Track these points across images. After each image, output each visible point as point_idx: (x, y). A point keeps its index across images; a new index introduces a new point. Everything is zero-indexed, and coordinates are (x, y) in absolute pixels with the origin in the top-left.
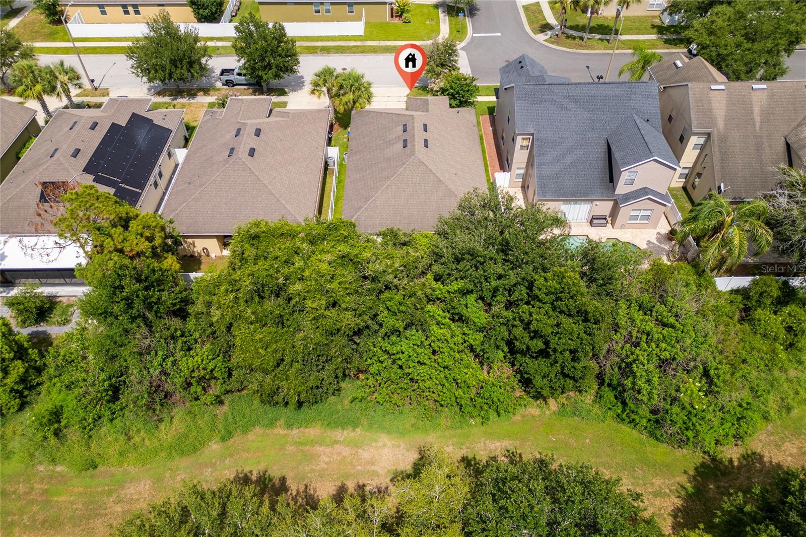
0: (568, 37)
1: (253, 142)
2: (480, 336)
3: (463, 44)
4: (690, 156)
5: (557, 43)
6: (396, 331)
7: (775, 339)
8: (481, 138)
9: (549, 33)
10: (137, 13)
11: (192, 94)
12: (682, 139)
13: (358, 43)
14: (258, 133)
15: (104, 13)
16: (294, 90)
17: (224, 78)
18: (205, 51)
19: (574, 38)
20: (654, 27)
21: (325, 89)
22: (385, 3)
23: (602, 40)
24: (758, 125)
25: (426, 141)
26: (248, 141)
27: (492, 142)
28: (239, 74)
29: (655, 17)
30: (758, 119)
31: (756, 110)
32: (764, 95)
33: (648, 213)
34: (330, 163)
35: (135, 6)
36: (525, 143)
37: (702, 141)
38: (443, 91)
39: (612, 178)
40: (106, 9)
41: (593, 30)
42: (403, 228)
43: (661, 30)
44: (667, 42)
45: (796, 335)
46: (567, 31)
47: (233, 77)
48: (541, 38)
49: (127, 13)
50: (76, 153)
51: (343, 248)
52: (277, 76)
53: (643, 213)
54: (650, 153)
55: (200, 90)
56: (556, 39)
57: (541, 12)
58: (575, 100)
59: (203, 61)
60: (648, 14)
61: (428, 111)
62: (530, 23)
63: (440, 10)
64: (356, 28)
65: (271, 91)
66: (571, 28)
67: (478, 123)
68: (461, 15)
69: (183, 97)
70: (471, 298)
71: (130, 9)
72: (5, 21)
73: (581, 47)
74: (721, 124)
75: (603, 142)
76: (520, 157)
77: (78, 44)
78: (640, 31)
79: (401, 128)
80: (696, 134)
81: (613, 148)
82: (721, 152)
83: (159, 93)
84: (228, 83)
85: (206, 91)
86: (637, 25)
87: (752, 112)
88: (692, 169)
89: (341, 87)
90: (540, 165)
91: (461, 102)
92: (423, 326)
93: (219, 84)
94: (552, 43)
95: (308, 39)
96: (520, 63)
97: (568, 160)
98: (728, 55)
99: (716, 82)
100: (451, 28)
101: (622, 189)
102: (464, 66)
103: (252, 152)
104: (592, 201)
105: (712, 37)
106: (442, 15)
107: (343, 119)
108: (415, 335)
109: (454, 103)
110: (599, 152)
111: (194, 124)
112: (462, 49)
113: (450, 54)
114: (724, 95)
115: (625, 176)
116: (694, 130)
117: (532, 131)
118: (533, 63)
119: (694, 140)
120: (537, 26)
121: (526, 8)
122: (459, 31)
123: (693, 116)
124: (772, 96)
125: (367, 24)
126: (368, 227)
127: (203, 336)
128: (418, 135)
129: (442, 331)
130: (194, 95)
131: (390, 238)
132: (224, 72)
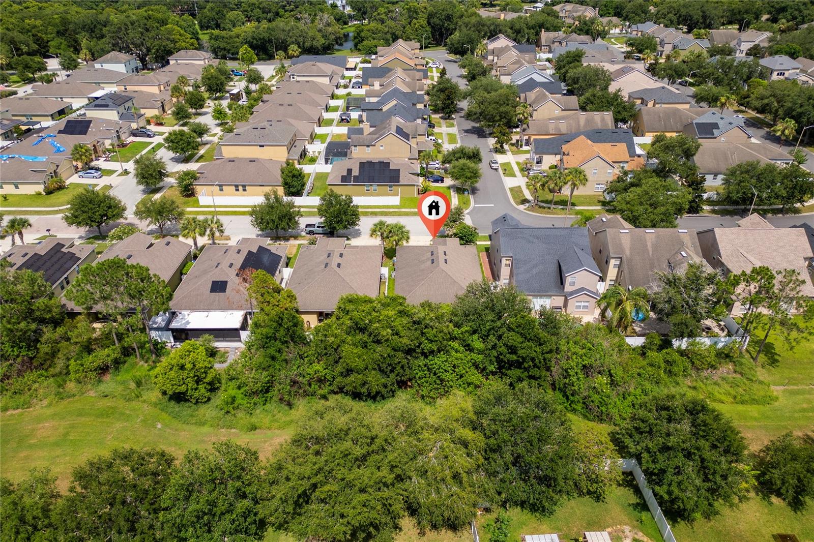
0: (540, 207)
1: (339, 260)
2: (481, 357)
3: (467, 211)
4: (612, 273)
5: (533, 211)
6: (432, 352)
7: (659, 367)
8: (481, 264)
9: (527, 205)
10: (245, 190)
11: (286, 239)
12: (607, 262)
13: (396, 210)
14: (341, 255)
15: (221, 190)
16: (354, 237)
17: (309, 229)
18: (299, 214)
19: (544, 208)
20: (599, 201)
21: (379, 233)
22: (414, 185)
23: (563, 209)
24: (651, 253)
25: (446, 260)
26: (336, 259)
27: (488, 267)
28: (318, 227)
29: (599, 196)
30: (650, 249)
31: (649, 245)
32: (653, 236)
33: (586, 304)
34: (383, 278)
35: (244, 186)
36: (508, 263)
37: (618, 262)
38: (455, 235)
39: (562, 283)
40: (224, 187)
41: (556, 203)
42: (434, 301)
43: (604, 203)
44: (608, 211)
45: (671, 365)
46: (539, 203)
47: (315, 229)
48: (522, 207)
49: (237, 190)
50: (231, 265)
51: (401, 308)
52: (345, 227)
53: (583, 304)
54: (582, 266)
55: (291, 237)
56: (532, 208)
57: (522, 192)
58: (538, 238)
59: (297, 219)
60: (596, 193)
61: (446, 245)
62: (514, 198)
63: (451, 190)
64: (395, 200)
65: (338, 236)
66: (542, 202)
67: (479, 256)
68: (466, 193)
69: (280, 240)
70: (475, 337)
71: (240, 188)
72: (151, 195)
73: (548, 213)
74: (628, 252)
75: (556, 262)
76: (505, 272)
77: (217, 209)
78: (589, 204)
79: (430, 253)
80: (613, 258)
81: (561, 264)
82: (628, 268)
83: (264, 237)
84: (310, 233)
85: (295, 237)
86: (588, 200)
87: (647, 246)
88: (616, 281)
89: (390, 232)
90: (517, 274)
91: (467, 242)
92: (448, 352)
93: (303, 234)
94: (529, 210)
95: (362, 207)
96: (504, 218)
97: (534, 271)
98: (639, 216)
99: (624, 228)
100: (459, 201)
101: (568, 288)
102: (468, 221)
103: (339, 266)
104: (551, 296)
105: (628, 206)
106: (452, 193)
107: (390, 254)
108: (443, 357)
109: (462, 242)
110: (554, 267)
111: (291, 256)
112: (468, 214)
113: (459, 215)
114: (628, 235)
115: (568, 280)
116: (612, 255)
117: (511, 255)
118: (512, 218)
119: (613, 262)
120: (519, 200)
121: (511, 189)
122: (466, 203)
123: (610, 248)
124: (658, 237)
125: (401, 198)
126: (414, 300)
127: (319, 357)
128: (442, 258)
129: (458, 355)
130: (288, 240)
131: (426, 305)
132: (308, 226)
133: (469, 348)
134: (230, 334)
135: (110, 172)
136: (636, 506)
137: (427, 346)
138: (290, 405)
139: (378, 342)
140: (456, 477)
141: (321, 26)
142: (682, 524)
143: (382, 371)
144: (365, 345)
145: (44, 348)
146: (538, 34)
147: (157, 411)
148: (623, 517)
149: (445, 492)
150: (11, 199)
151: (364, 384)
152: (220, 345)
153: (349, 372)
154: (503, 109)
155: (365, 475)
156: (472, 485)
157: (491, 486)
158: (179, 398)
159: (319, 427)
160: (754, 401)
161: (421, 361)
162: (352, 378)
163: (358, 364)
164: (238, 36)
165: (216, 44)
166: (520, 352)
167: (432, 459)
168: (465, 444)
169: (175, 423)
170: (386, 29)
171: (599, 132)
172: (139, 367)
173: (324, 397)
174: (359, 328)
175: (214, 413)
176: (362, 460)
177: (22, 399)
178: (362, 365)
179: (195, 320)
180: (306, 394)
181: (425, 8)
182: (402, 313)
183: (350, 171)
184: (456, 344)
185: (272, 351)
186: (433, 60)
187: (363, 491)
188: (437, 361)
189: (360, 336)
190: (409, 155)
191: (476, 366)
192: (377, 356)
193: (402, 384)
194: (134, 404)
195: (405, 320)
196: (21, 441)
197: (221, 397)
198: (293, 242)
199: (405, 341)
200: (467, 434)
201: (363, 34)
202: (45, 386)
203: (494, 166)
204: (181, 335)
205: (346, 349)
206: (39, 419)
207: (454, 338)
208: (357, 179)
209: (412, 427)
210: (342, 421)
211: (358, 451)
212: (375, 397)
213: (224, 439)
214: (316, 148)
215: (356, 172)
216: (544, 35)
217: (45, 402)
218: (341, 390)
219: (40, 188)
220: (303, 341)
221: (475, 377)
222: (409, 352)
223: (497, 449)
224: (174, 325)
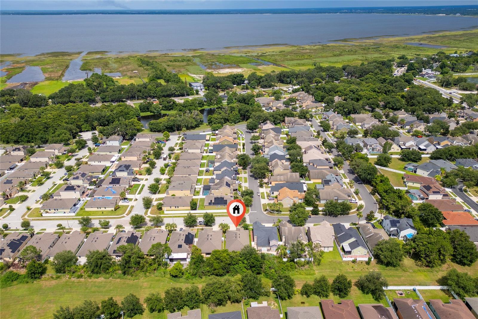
3: (248, 214)
6: (234, 264)
8: (250, 236)
9: (267, 211)
12: (282, 237)
13: (226, 214)
14: (211, 236)
15: (171, 208)
16: (214, 226)
18: (197, 217)
19: (272, 213)
20: (289, 210)
21: (221, 226)
23: (277, 213)
27: (252, 236)
28: (203, 222)
30: (293, 233)
34: (222, 241)
35: (178, 207)
36: (256, 237)
39: (269, 243)
42: (235, 251)
46: (271, 211)
48: (265, 213)
49: (176, 208)
50: (182, 240)
52: (211, 223)
54: (274, 239)
56: (268, 213)
57: (266, 206)
59: (196, 219)
61: (240, 231)
62: (263, 209)
65: (209, 226)
67: (250, 233)
69: (191, 227)
70: (245, 260)
74: (287, 234)
75: (268, 237)
76: (255, 239)
79: (235, 234)
82: (287, 239)
83: (187, 227)
84: (201, 224)
85: (196, 226)
86: (285, 210)
89: (224, 226)
90: (259, 241)
92: (238, 264)
93: (199, 225)
95: (215, 213)
96: (256, 223)
97: (263, 240)
101: (271, 245)
103: (211, 239)
107: (224, 232)
108: (237, 265)
109: (245, 229)
110: (267, 239)
111: (196, 234)
114: (287, 229)
115: (271, 243)
116: (283, 235)
117: (257, 235)
118: (258, 223)
120: (265, 209)
121: (263, 205)
122: (248, 211)
123: (283, 233)
124: (295, 230)
126: (230, 250)
127: (208, 266)
128: (238, 236)
129: (241, 265)
130: (194, 227)
131: (233, 252)
132: (200, 222)
133: (243, 263)
134: (184, 259)
135: (131, 200)
136: (275, 298)
137: (233, 263)
138: (201, 278)
139: (222, 262)
140: (238, 291)
141: (195, 116)
142: (284, 301)
143: (223, 269)
144: (219, 263)
145: (141, 265)
146: (284, 118)
147: (170, 280)
148: (273, 300)
149: (236, 294)
150: (104, 213)
151: (219, 272)
152: (182, 262)
153: (215, 269)
154: (262, 171)
155: (221, 291)
156: (241, 293)
157: (245, 293)
158: (176, 276)
159: (211, 282)
160: (310, 275)
161: (232, 266)
162: (216, 271)
163: (217, 267)
164: (161, 123)
165: (152, 126)
166: (255, 264)
167: (233, 288)
168: (239, 285)
169: (175, 283)
170: (221, 117)
171: (292, 183)
172: (162, 268)
173: (209, 276)
174: (217, 259)
175: (184, 280)
176: (220, 288)
177: (137, 277)
178: (218, 268)
179: (174, 256)
180: (205, 275)
181: (237, 106)
182: (228, 254)
183: (211, 201)
184: (240, 262)
185: (197, 265)
186: (241, 132)
187: (220, 293)
188: (236, 266)
189: (217, 261)
190: (230, 192)
191: (245, 267)
192: (222, 265)
193: (228, 272)
194: (164, 278)
195: (228, 256)
196: (141, 287)
197: (185, 276)
198: (195, 228)
199: (228, 262)
200: (240, 283)
201: (212, 120)
202: (141, 274)
203: (259, 194)
204: (172, 260)
205: (214, 264)
206: (143, 282)
207: (240, 260)
208: (214, 204)
209: (229, 281)
210: (215, 281)
211: (219, 286)
212: (221, 275)
213: (187, 286)
214: (199, 187)
215: (213, 201)
216: (286, 119)
217: (143, 278)
218: (213, 274)
219: (113, 209)
220: (203, 262)
221: (245, 270)
222: (229, 264)
223: (246, 286)
224: (170, 257)
